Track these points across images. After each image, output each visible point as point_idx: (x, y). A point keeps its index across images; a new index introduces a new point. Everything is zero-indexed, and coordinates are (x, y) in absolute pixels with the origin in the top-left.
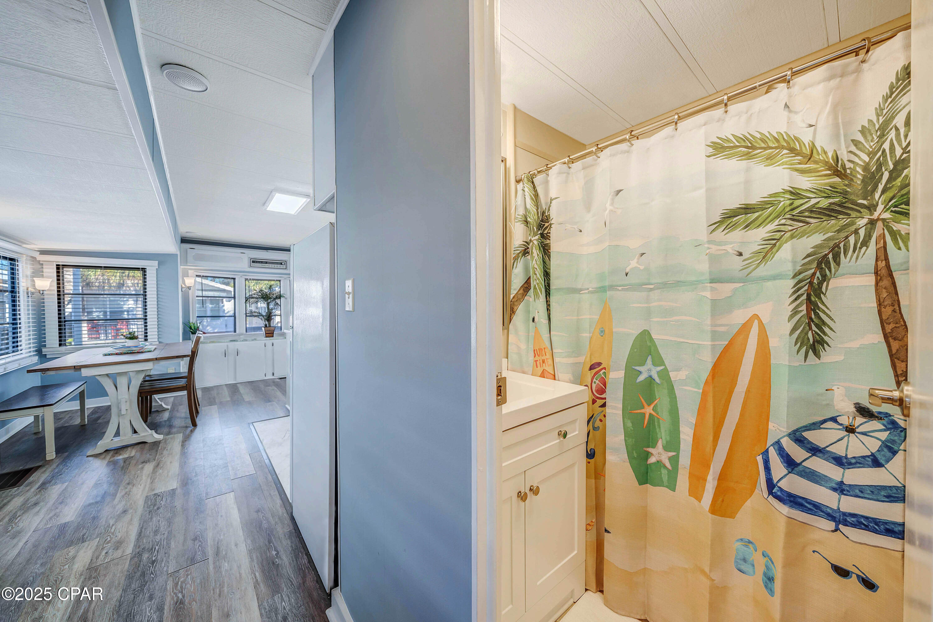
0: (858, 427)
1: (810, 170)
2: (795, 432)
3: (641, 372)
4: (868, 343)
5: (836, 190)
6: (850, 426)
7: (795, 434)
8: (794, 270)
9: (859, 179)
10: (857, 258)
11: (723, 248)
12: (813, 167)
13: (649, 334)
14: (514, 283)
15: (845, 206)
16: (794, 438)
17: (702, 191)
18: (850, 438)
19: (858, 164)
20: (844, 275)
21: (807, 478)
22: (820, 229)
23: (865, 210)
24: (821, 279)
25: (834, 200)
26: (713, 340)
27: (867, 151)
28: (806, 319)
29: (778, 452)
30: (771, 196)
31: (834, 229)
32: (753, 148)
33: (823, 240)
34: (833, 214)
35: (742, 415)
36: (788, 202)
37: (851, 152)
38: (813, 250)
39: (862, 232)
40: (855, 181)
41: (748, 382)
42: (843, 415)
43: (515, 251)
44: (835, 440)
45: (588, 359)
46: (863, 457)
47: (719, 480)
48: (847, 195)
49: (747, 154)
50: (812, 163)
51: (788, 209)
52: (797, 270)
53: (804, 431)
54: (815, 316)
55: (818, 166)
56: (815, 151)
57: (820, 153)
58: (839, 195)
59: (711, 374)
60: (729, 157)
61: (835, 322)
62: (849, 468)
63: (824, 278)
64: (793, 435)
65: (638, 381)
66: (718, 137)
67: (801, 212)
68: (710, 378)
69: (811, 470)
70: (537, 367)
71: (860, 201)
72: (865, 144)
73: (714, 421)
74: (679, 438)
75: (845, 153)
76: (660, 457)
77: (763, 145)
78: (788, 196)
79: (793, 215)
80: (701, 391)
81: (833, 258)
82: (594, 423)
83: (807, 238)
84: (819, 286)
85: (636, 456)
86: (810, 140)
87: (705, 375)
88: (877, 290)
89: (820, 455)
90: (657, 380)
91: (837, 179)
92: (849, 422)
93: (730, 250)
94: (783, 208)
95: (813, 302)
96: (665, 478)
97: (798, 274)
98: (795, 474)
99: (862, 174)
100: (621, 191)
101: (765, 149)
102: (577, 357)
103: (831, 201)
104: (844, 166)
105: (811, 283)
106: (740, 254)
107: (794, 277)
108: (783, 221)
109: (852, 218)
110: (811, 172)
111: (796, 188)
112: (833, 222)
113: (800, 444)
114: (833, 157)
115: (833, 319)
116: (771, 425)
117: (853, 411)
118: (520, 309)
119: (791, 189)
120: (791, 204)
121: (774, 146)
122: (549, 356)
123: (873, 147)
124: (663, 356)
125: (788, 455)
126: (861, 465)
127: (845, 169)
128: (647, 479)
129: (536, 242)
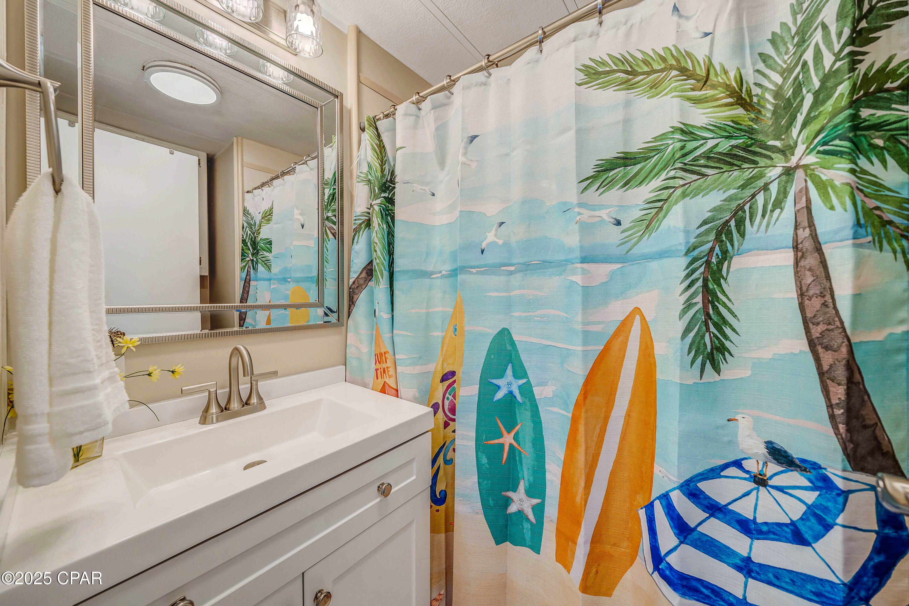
0: (771, 477)
1: (706, 98)
2: (688, 482)
3: (499, 387)
4: (784, 353)
5: (739, 127)
6: (760, 475)
7: (689, 485)
8: (687, 243)
9: (770, 110)
10: (767, 226)
11: (597, 213)
12: (710, 94)
13: (509, 333)
14: (354, 263)
15: (751, 151)
16: (688, 492)
17: (572, 133)
18: (760, 492)
19: (767, 89)
20: (750, 250)
21: (703, 549)
22: (720, 184)
23: (778, 155)
24: (720, 257)
25: (737, 141)
26: (585, 343)
27: (779, 68)
28: (702, 316)
29: (666, 511)
30: (656, 139)
31: (737, 184)
32: (633, 73)
33: (723, 201)
34: (736, 162)
35: (621, 449)
36: (679, 145)
37: (758, 71)
38: (710, 214)
39: (774, 188)
40: (763, 113)
41: (628, 402)
42: (750, 458)
43: (355, 220)
44: (740, 495)
45: (440, 366)
46: (779, 525)
47: (592, 542)
48: (753, 134)
49: (626, 82)
50: (709, 88)
51: (678, 155)
52: (691, 244)
53: (700, 480)
54: (713, 311)
55: (716, 92)
56: (712, 72)
57: (719, 73)
58: (743, 134)
59: (583, 393)
60: (604, 86)
61: (738, 320)
62: (758, 539)
63: (725, 256)
64: (687, 487)
65: (495, 399)
66: (590, 59)
67: (695, 159)
68: (582, 398)
69: (709, 539)
70: (377, 378)
71: (771, 143)
72: (777, 59)
73: (586, 459)
74: (544, 479)
75: (751, 72)
76: (521, 505)
77: (646, 69)
78: (678, 136)
79: (685, 164)
80: (570, 415)
81: (736, 226)
82: (445, 456)
83: (703, 196)
84: (718, 267)
85: (492, 505)
86: (706, 56)
87: (575, 393)
88: (796, 273)
89: (720, 516)
90: (519, 398)
91: (740, 111)
92: (758, 468)
93: (606, 218)
94: (672, 154)
95: (711, 290)
96: (528, 535)
97: (691, 249)
98: (688, 544)
99: (773, 104)
100: (476, 137)
101: (648, 74)
102: (425, 365)
103: (734, 142)
104: (749, 92)
105: (708, 263)
106: (618, 223)
107: (686, 254)
108: (672, 173)
109: (760, 167)
110: (707, 102)
111: (688, 125)
112: (736, 173)
113: (695, 500)
114: (735, 77)
115: (736, 316)
116: (657, 469)
117: (764, 454)
118: (362, 298)
119: (682, 126)
120: (683, 148)
121: (660, 68)
122: (389, 364)
123: (789, 62)
124: (526, 365)
125: (679, 517)
126: (776, 537)
127: (750, 96)
128: (507, 535)
129: (377, 208)
